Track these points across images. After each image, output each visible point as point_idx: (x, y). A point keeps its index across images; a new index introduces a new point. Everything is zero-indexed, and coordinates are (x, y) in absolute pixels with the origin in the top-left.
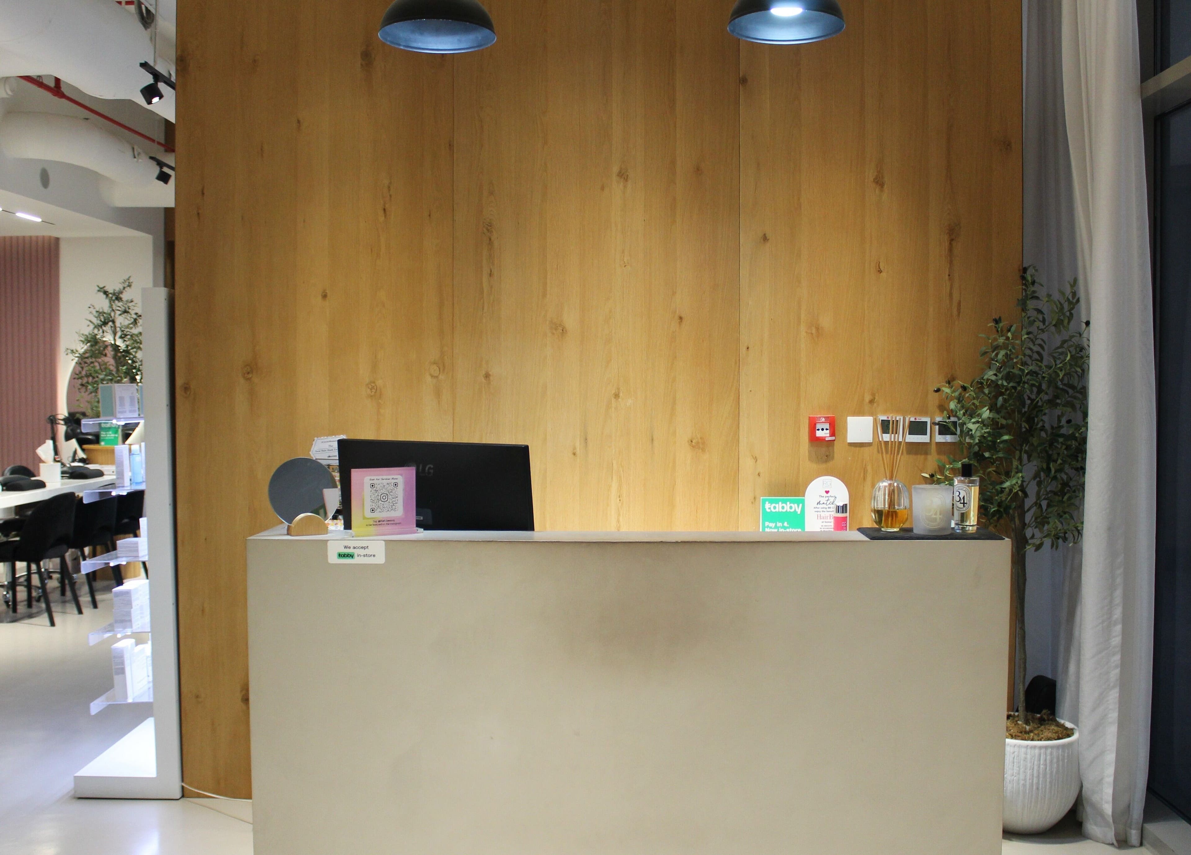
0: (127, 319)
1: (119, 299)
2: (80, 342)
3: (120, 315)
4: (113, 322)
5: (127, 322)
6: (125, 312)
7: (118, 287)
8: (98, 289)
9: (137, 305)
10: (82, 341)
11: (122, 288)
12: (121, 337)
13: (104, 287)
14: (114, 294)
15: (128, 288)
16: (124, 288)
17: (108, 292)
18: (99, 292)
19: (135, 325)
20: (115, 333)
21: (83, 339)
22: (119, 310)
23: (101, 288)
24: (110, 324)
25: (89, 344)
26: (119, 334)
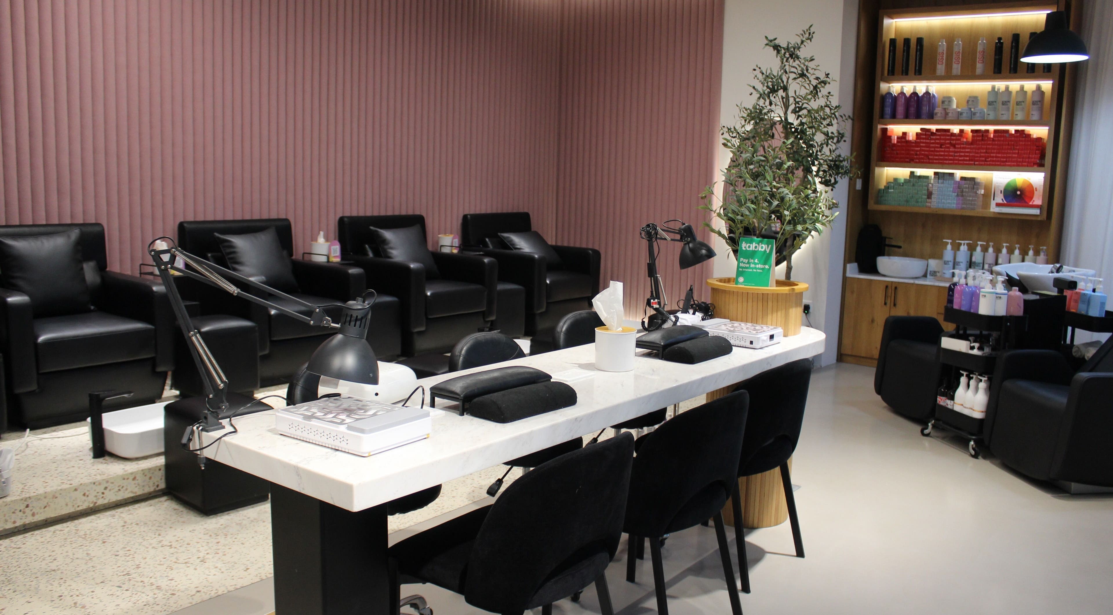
0: (805, 87)
1: (794, 56)
2: (742, 118)
3: (795, 79)
4: (785, 89)
5: (803, 92)
6: (802, 75)
7: (795, 40)
8: (767, 42)
9: (818, 68)
10: (743, 117)
11: (799, 42)
12: (794, 111)
13: (775, 39)
14: (787, 49)
15: (809, 41)
16: (802, 42)
17: (780, 46)
18: (768, 47)
19: (814, 97)
20: (786, 106)
21: (745, 115)
22: (795, 73)
23: (771, 41)
24: (781, 93)
25: (752, 122)
26: (792, 107)
